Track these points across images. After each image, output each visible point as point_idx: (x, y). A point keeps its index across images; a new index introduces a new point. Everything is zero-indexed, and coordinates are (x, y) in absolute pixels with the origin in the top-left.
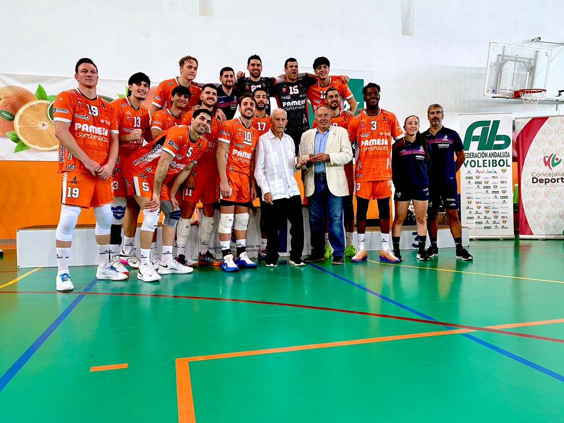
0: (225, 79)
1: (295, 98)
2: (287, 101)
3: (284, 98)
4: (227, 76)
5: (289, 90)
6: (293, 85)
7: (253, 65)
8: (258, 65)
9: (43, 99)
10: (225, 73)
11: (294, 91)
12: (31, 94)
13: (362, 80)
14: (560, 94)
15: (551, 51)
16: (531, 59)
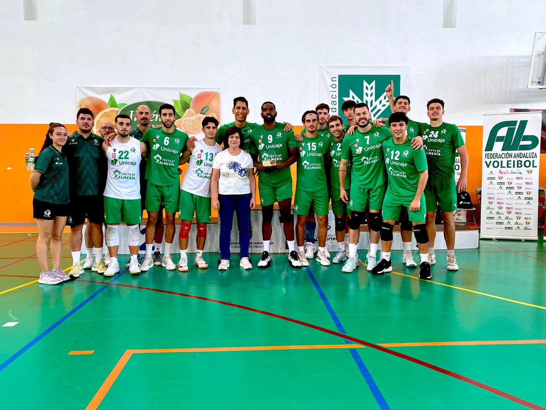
9: (114, 107)
12: (105, 103)
13: (400, 76)
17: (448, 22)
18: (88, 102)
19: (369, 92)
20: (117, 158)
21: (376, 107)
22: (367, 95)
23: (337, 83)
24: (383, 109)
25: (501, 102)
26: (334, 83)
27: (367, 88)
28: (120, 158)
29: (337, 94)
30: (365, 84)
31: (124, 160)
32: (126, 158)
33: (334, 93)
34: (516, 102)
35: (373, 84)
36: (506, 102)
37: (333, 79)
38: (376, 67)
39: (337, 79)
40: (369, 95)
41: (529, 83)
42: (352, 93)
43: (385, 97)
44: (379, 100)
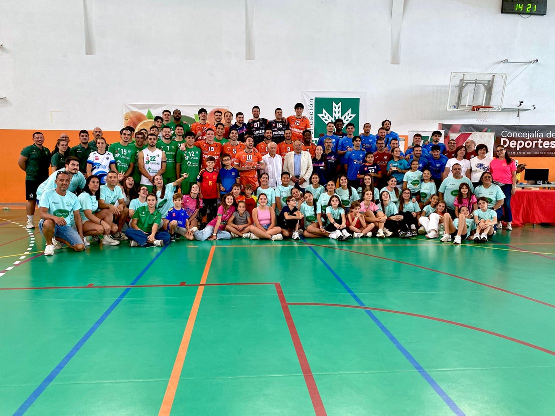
0: (239, 119)
1: (280, 129)
2: (275, 131)
3: (274, 129)
4: (240, 118)
5: (276, 125)
6: (279, 123)
7: (255, 111)
8: (257, 111)
9: (151, 119)
10: (239, 116)
11: (280, 126)
12: (144, 116)
14: (520, 105)
15: (506, 75)
16: (489, 81)
17: (395, 60)
18: (132, 115)
19: (337, 111)
20: (149, 160)
22: (335, 112)
23: (314, 104)
25: (432, 119)
26: (311, 103)
27: (335, 107)
28: (151, 160)
29: (313, 111)
30: (334, 104)
31: (153, 162)
32: (154, 160)
33: (311, 111)
34: (443, 119)
35: (340, 104)
36: (435, 119)
37: (311, 101)
38: (342, 92)
39: (314, 101)
40: (337, 113)
41: (448, 107)
42: (324, 111)
43: (348, 115)
44: (344, 116)
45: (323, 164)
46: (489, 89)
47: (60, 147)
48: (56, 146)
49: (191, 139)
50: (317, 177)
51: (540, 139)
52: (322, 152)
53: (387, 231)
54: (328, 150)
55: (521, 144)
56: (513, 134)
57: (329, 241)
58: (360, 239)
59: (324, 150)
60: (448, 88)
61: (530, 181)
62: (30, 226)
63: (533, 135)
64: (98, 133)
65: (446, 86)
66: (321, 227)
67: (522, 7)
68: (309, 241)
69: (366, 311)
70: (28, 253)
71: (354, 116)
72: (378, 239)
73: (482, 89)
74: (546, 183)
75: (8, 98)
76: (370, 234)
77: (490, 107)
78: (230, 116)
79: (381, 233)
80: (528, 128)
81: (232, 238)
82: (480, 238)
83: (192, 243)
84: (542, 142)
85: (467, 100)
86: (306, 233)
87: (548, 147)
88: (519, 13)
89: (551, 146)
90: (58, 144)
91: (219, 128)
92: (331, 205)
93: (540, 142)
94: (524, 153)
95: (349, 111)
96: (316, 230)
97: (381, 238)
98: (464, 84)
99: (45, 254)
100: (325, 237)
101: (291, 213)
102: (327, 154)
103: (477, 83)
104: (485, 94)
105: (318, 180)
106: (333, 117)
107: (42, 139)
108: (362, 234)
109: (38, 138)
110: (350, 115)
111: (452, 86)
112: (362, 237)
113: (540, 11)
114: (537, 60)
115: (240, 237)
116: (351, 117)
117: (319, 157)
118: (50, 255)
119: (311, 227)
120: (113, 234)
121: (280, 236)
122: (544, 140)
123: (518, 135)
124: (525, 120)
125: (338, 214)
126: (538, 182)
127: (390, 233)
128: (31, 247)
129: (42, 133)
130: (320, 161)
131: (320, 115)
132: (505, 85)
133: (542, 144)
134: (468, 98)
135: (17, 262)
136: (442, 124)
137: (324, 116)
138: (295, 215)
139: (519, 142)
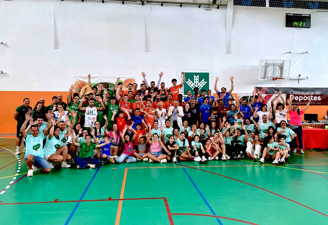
0: (142, 88)
4: (143, 87)
7: (152, 84)
13: (209, 73)
14: (299, 76)
15: (290, 60)
16: (281, 64)
17: (228, 52)
18: (79, 83)
20: (89, 113)
21: (199, 86)
22: (195, 81)
24: (202, 86)
25: (251, 84)
27: (195, 78)
28: (90, 113)
30: (195, 76)
31: (91, 113)
34: (256, 84)
35: (198, 76)
36: (252, 84)
38: (199, 69)
40: (196, 81)
41: (259, 78)
42: (189, 80)
43: (203, 82)
44: (200, 83)
45: (190, 114)
46: (282, 68)
47: (38, 107)
48: (36, 106)
49: (113, 101)
50: (187, 122)
51: (312, 95)
52: (189, 107)
53: (227, 156)
54: (193, 105)
55: (301, 98)
56: (296, 93)
57: (194, 162)
58: (212, 162)
59: (190, 106)
60: (259, 67)
61: (307, 121)
62: (18, 153)
63: (308, 93)
64: (60, 97)
65: (257, 66)
66: (189, 154)
67: (297, 24)
68: (182, 163)
69: (217, 219)
70: (17, 174)
71: (206, 82)
72: (222, 161)
73: (278, 68)
74: (317, 121)
75: (7, 73)
76: (217, 158)
77: (282, 79)
78: (136, 86)
79: (224, 157)
80: (305, 89)
81: (137, 161)
82: (281, 161)
83: (114, 165)
84: (313, 97)
85: (270, 74)
86: (181, 158)
87: (316, 100)
88: (295, 27)
89: (318, 99)
90: (37, 105)
91: (130, 94)
92: (195, 141)
93: (312, 97)
94: (303, 103)
95: (203, 80)
96: (186, 156)
97: (224, 160)
98: (267, 66)
99: (28, 176)
100: (192, 160)
101: (172, 146)
102: (192, 108)
103: (275, 65)
104: (279, 71)
105: (187, 124)
106: (194, 83)
107: (29, 102)
108: (213, 158)
109: (27, 102)
110: (204, 82)
111: (261, 66)
112: (213, 160)
113: (307, 26)
114: (307, 52)
115: (142, 161)
116: (204, 83)
117: (187, 110)
118: (30, 176)
119: (184, 155)
120: (68, 161)
121: (165, 161)
122: (314, 96)
123: (299, 93)
124: (302, 85)
125: (199, 145)
126: (312, 121)
127: (229, 158)
128: (19, 170)
129: (29, 99)
130: (188, 113)
131: (187, 82)
132: (290, 66)
133: (313, 98)
134: (270, 73)
135: (12, 182)
136: (256, 87)
137: (189, 83)
138: (174, 147)
139: (300, 97)
